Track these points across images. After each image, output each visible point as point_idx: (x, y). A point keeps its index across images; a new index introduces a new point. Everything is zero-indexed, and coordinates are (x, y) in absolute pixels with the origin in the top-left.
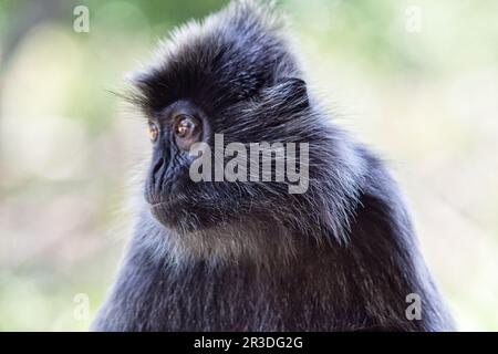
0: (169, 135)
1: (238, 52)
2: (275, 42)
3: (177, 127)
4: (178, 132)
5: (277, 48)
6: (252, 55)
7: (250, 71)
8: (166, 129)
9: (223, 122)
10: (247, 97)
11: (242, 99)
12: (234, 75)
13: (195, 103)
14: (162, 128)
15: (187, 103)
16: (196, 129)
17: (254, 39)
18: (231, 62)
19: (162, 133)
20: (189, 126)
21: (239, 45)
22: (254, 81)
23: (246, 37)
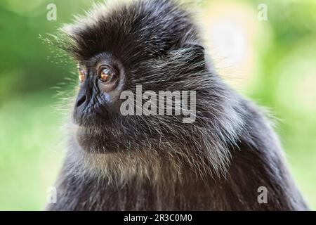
0: (93, 78)
1: (154, 19)
2: (184, 15)
3: (100, 74)
4: (100, 77)
5: (185, 19)
6: (164, 23)
7: (161, 36)
8: (91, 73)
9: (136, 73)
10: (156, 56)
11: (153, 57)
12: (148, 37)
13: (116, 56)
14: (89, 71)
15: (109, 56)
16: (115, 77)
17: (168, 11)
18: (147, 27)
19: (88, 76)
20: (109, 74)
21: (155, 14)
22: (163, 45)
23: (162, 8)
